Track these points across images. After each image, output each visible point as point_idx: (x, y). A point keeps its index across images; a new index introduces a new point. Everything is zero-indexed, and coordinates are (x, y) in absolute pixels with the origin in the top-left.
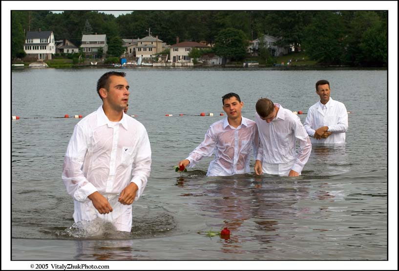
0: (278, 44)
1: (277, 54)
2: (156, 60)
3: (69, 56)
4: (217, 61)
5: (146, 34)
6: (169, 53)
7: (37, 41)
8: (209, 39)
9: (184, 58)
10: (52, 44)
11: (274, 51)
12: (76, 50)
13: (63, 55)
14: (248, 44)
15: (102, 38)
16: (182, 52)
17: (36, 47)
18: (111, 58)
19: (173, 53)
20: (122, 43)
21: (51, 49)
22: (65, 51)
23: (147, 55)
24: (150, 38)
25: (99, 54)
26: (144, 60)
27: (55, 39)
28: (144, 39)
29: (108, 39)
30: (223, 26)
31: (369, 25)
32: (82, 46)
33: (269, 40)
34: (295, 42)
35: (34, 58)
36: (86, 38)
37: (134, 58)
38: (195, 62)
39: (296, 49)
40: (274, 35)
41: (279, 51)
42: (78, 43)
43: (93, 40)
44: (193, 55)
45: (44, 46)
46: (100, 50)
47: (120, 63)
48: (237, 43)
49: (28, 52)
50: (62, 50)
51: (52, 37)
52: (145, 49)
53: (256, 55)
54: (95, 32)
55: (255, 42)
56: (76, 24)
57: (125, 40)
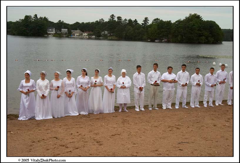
0: (108, 33)
1: (108, 35)
2: (79, 36)
3: (59, 34)
4: (94, 37)
5: (77, 29)
6: (82, 34)
7: (50, 30)
8: (92, 31)
9: (86, 35)
10: (54, 31)
11: (107, 35)
12: (60, 33)
13: (57, 34)
14: (101, 33)
15: (67, 30)
16: (86, 34)
17: (50, 31)
18: (69, 35)
19: (84, 34)
20: (71, 31)
21: (54, 32)
22: (57, 33)
23: (77, 35)
24: (78, 30)
25: (66, 34)
26: (77, 36)
27: (55, 29)
28: (77, 31)
29: (68, 30)
30: (95, 28)
31: (130, 30)
32: (62, 32)
33: (106, 32)
34: (112, 33)
35: (50, 34)
36: (62, 30)
37: (74, 35)
38: (89, 37)
39: (113, 34)
40: (107, 31)
41: (109, 35)
42: (61, 31)
43: (64, 30)
44: (88, 35)
45: (52, 31)
46: (66, 33)
47: (71, 36)
48: (99, 33)
49: (48, 32)
50: (57, 32)
51: (54, 29)
52: (77, 33)
53: (103, 35)
54: (65, 28)
55: (103, 32)
56: (60, 26)
57: (72, 31)
